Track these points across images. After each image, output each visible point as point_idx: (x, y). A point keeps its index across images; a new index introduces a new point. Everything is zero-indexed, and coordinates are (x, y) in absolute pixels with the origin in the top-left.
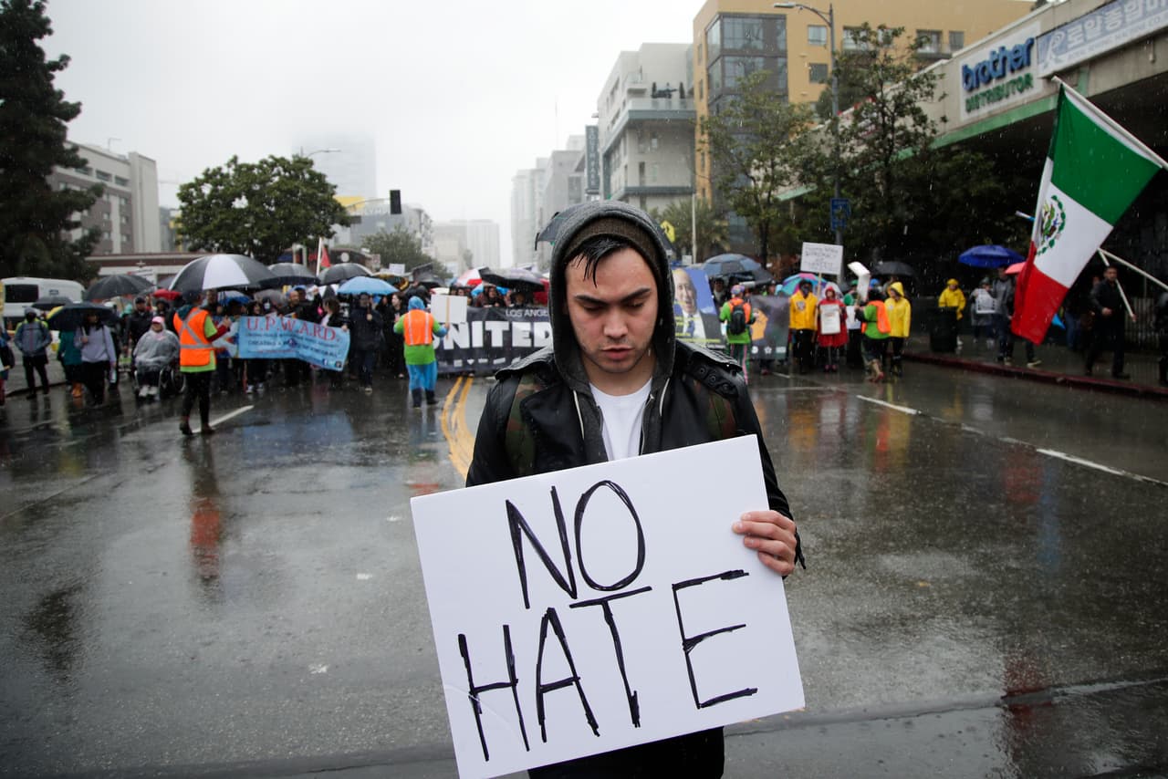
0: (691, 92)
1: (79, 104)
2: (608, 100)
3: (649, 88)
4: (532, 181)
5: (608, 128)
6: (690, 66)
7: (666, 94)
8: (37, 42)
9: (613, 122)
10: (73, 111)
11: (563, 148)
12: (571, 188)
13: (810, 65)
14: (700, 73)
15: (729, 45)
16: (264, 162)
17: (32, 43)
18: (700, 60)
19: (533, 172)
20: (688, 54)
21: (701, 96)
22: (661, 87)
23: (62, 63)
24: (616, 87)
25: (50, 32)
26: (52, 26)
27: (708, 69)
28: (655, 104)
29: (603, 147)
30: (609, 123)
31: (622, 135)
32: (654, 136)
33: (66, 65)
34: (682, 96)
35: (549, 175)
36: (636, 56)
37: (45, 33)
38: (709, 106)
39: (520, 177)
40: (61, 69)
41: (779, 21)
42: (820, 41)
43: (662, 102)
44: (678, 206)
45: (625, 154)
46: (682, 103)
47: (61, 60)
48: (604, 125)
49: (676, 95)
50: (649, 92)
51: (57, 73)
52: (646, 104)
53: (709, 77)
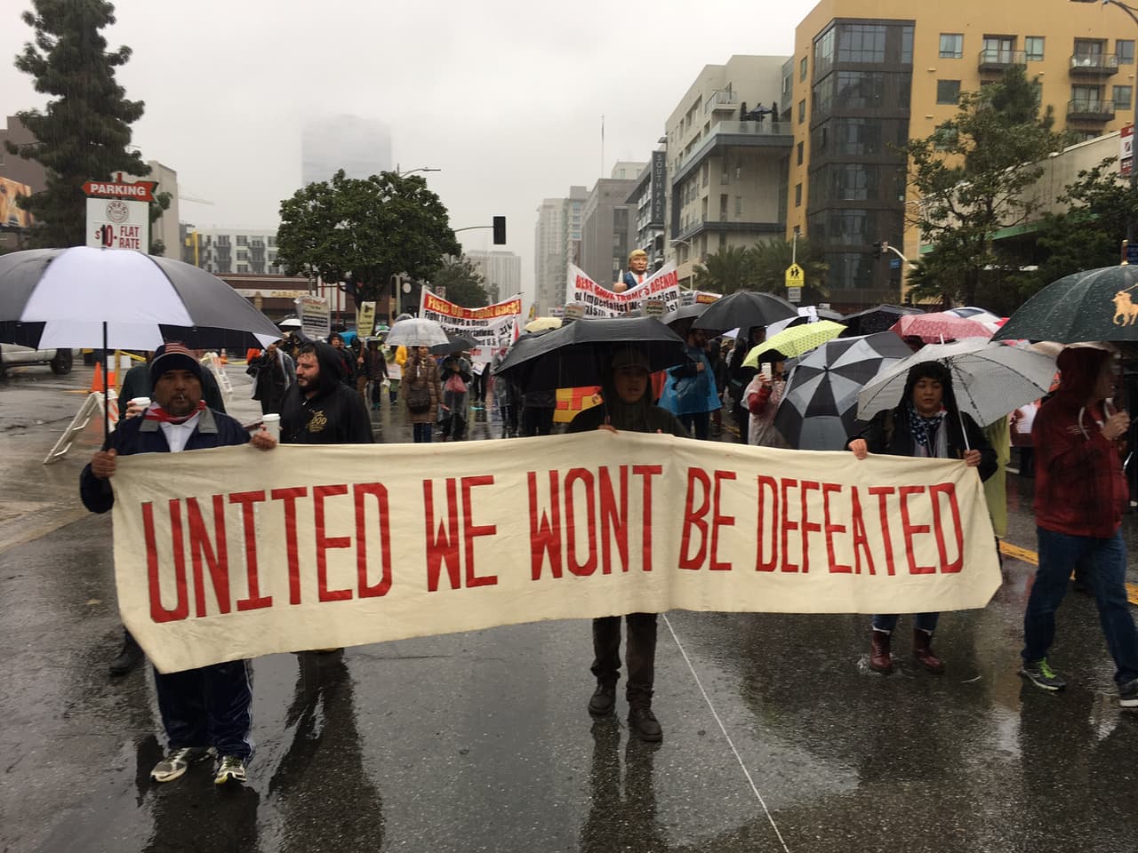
0: (788, 114)
1: (142, 103)
2: (682, 122)
3: (737, 107)
4: (566, 211)
5: (681, 155)
6: (788, 82)
7: (757, 116)
8: (100, 32)
9: (688, 148)
10: (136, 111)
11: (608, 176)
12: (616, 222)
13: (940, 82)
14: (802, 91)
15: (844, 58)
16: (374, 179)
17: (96, 33)
18: (803, 77)
19: (568, 202)
20: (785, 68)
21: (801, 121)
22: (751, 108)
23: (123, 56)
24: (695, 107)
25: (112, 20)
26: (115, 14)
27: (813, 87)
28: (743, 127)
29: (672, 176)
30: (683, 149)
31: (703, 162)
32: (740, 165)
33: (126, 58)
34: (775, 118)
35: (591, 207)
36: (723, 70)
37: (107, 22)
38: (811, 130)
39: (547, 207)
40: (121, 63)
41: (906, 29)
42: (953, 53)
43: (751, 124)
44: (768, 244)
45: (704, 186)
46: (775, 127)
47: (122, 53)
48: (674, 150)
49: (768, 117)
50: (737, 114)
51: (117, 68)
52: (732, 127)
53: (814, 96)
